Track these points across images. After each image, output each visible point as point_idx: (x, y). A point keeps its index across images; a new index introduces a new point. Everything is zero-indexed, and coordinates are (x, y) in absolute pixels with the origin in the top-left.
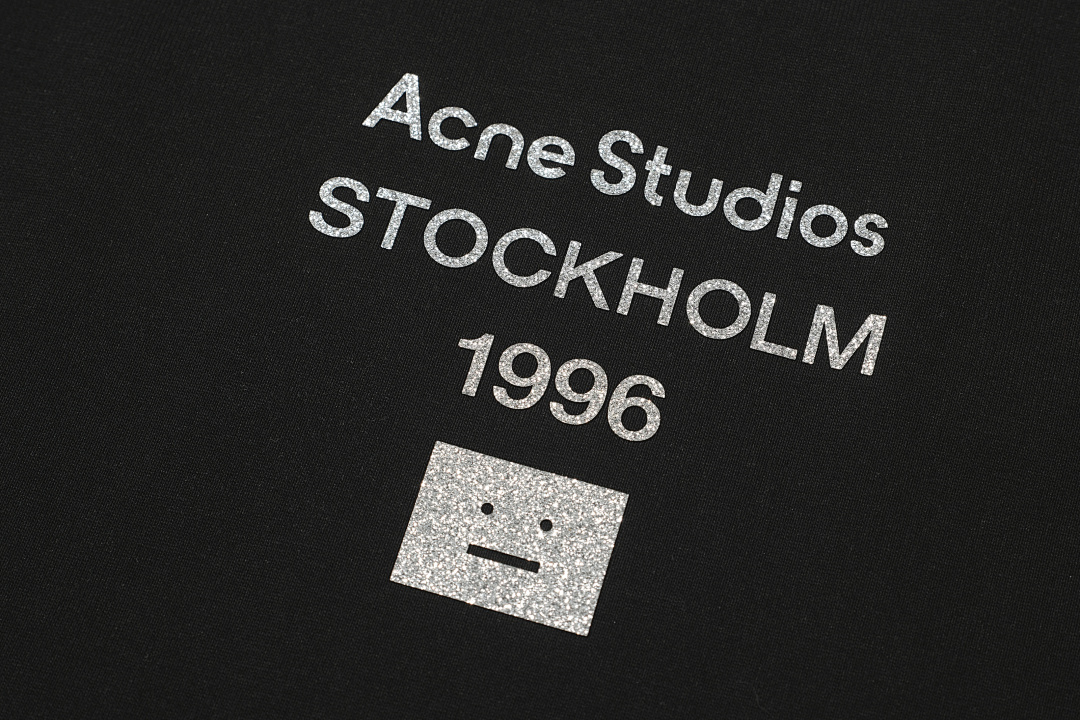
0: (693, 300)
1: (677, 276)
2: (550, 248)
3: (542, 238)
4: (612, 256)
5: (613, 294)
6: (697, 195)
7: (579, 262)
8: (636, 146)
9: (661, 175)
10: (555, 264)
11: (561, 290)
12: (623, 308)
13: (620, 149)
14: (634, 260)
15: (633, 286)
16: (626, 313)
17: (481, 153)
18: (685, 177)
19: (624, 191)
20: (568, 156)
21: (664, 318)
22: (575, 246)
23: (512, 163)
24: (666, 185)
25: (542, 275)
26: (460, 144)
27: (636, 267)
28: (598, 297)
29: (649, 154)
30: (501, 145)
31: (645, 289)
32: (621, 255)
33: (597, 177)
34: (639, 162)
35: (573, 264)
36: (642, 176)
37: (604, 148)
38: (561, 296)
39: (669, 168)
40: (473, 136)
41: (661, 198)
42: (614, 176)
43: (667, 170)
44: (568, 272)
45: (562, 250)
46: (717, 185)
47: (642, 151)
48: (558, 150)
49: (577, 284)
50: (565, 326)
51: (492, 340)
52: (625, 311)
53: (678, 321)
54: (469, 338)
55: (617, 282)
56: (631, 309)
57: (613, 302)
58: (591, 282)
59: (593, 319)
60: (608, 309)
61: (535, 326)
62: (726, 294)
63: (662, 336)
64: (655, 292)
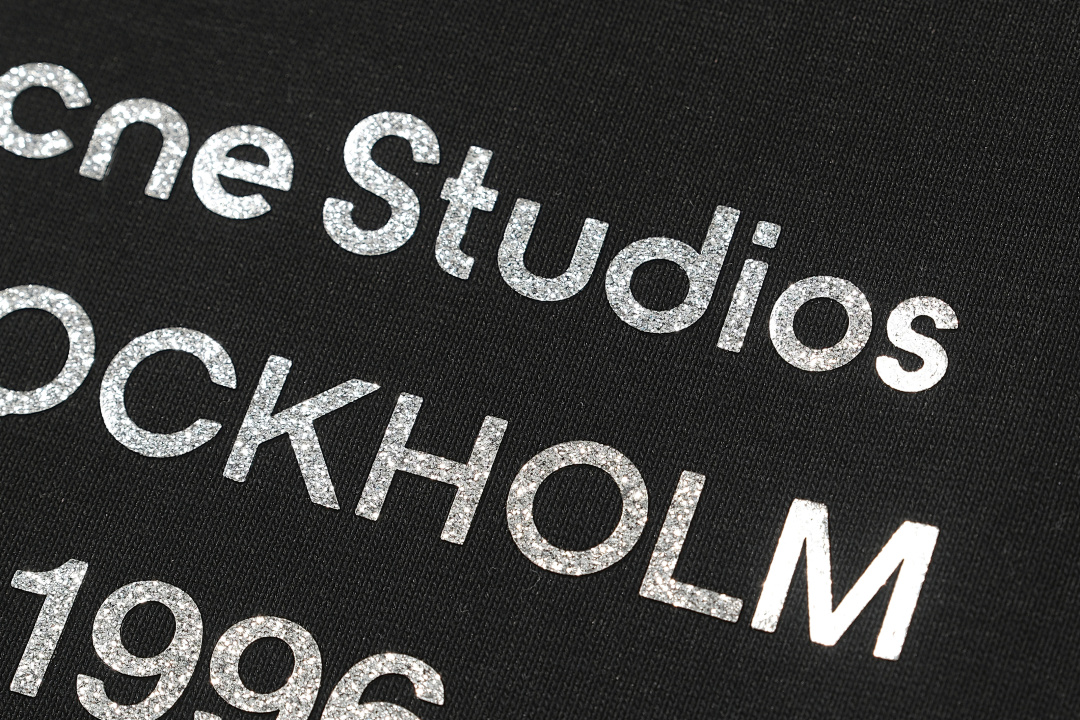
0: (523, 488)
1: (492, 430)
2: (223, 372)
3: (208, 350)
4: (358, 389)
5: (349, 474)
6: (547, 256)
7: (285, 402)
8: (424, 144)
9: (475, 210)
10: (230, 408)
11: (239, 464)
12: (371, 504)
13: (392, 153)
14: (401, 399)
15: (394, 455)
16: (375, 516)
17: (97, 162)
18: (526, 212)
19: (392, 246)
20: (279, 170)
21: (456, 528)
22: (277, 369)
23: (160, 184)
24: (484, 232)
25: (201, 432)
26: (54, 143)
27: (407, 409)
28: (320, 487)
29: (451, 163)
30: (140, 144)
31: (420, 463)
32: (376, 387)
33: (336, 214)
34: (428, 183)
35: (269, 410)
36: (433, 212)
37: (357, 148)
38: (237, 478)
39: (493, 195)
40: (80, 126)
41: (470, 261)
42: (371, 212)
43: (487, 199)
44: (258, 425)
45: (249, 375)
46: (594, 232)
47: (434, 158)
48: (249, 154)
49: (277, 451)
50: (243, 542)
51: (83, 573)
52: (372, 510)
53: (486, 534)
54: (36, 569)
55: (362, 447)
56: (387, 506)
57: (350, 491)
58: (305, 447)
59: (303, 529)
60: (337, 507)
61: (177, 542)
62: (598, 475)
63: (450, 568)
64: (442, 469)
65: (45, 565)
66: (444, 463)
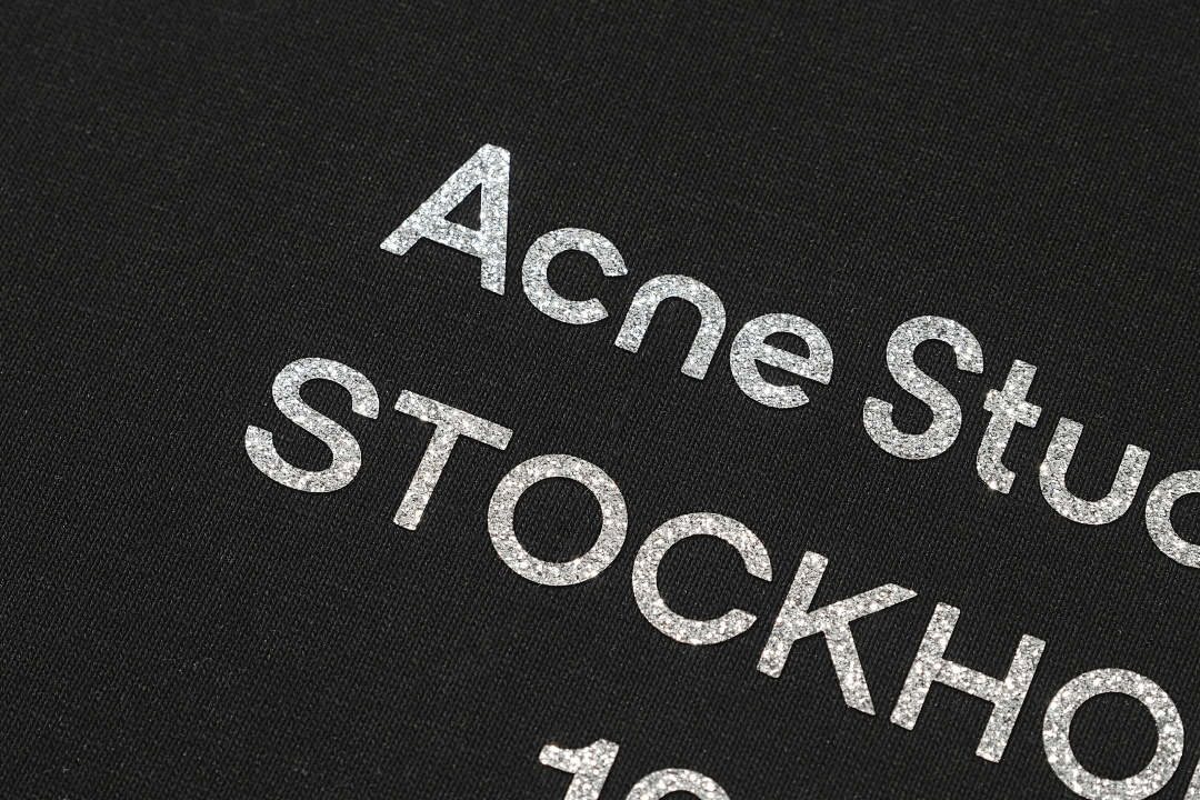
0: (1064, 703)
1: (1029, 652)
2: (759, 564)
3: (743, 538)
4: (891, 594)
5: (886, 679)
6: (1090, 477)
7: (821, 600)
8: (969, 354)
9: (1017, 424)
10: (766, 600)
11: (773, 658)
12: (906, 713)
13: (933, 358)
14: (939, 608)
15: (931, 665)
16: (910, 725)
17: (630, 336)
18: (1068, 434)
19: (933, 452)
20: (819, 364)
21: (992, 747)
22: (814, 564)
23: (696, 364)
24: (1026, 448)
25: (737, 622)
26: (590, 312)
27: (943, 623)
28: (854, 685)
29: (995, 376)
30: (676, 321)
31: (957, 675)
32: (912, 594)
33: (877, 417)
34: (971, 392)
35: (806, 603)
36: (975, 422)
37: (900, 349)
38: (771, 673)
39: (1036, 411)
40: (617, 296)
41: (1012, 475)
42: (913, 416)
43: (1030, 415)
44: (793, 621)
45: (785, 569)
46: (1135, 458)
47: (979, 367)
48: (796, 345)
49: (811, 650)
50: (776, 739)
51: (614, 754)
52: (909, 719)
53: (1022, 754)
54: (563, 745)
55: (897, 654)
56: (923, 716)
57: (885, 697)
58: (840, 648)
59: (837, 731)
60: (872, 713)
61: (710, 732)
62: (1133, 705)
63: (985, 786)
64: (979, 684)
65: (574, 742)
66: (982, 678)
